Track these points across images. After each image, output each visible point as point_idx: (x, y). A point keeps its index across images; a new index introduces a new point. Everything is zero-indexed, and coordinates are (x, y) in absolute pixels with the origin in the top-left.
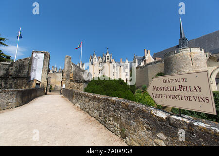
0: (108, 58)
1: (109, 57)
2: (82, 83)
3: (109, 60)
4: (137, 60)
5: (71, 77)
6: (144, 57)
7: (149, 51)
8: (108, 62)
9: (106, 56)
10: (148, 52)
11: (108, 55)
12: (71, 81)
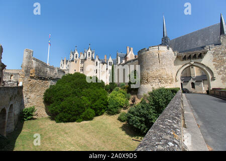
0: (89, 55)
1: (91, 54)
2: (47, 80)
3: (91, 57)
4: (119, 58)
5: (32, 74)
6: (126, 55)
7: (132, 49)
8: (89, 58)
9: (88, 52)
10: (130, 50)
11: (89, 51)
12: (32, 77)
